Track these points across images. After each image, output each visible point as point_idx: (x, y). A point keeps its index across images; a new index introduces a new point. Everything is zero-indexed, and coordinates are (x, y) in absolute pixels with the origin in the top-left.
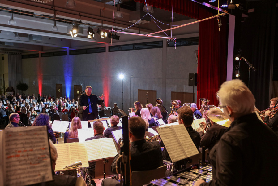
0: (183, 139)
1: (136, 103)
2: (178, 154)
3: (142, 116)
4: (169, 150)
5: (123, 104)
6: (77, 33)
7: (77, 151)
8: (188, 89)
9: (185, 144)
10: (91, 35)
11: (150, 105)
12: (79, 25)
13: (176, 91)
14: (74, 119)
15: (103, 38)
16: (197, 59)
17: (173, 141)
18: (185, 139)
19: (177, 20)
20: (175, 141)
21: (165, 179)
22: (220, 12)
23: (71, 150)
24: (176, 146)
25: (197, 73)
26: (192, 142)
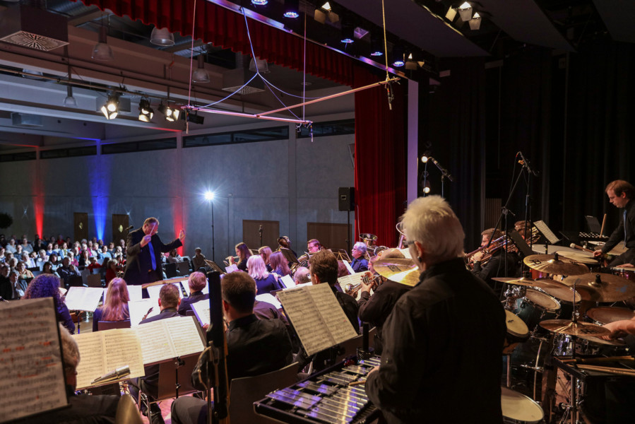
0: (327, 311)
1: (238, 247)
2: (318, 340)
3: (250, 271)
4: (302, 333)
5: (213, 248)
6: (116, 111)
7: (119, 346)
8: (338, 217)
9: (331, 320)
10: (146, 115)
11: (266, 249)
12: (121, 94)
13: (316, 221)
14: (112, 282)
15: (172, 120)
16: (353, 160)
17: (308, 316)
18: (330, 311)
19: (314, 88)
20: (313, 315)
21: (295, 388)
22: (391, 75)
23: (108, 344)
24: (315, 324)
25: (353, 186)
26: (345, 316)
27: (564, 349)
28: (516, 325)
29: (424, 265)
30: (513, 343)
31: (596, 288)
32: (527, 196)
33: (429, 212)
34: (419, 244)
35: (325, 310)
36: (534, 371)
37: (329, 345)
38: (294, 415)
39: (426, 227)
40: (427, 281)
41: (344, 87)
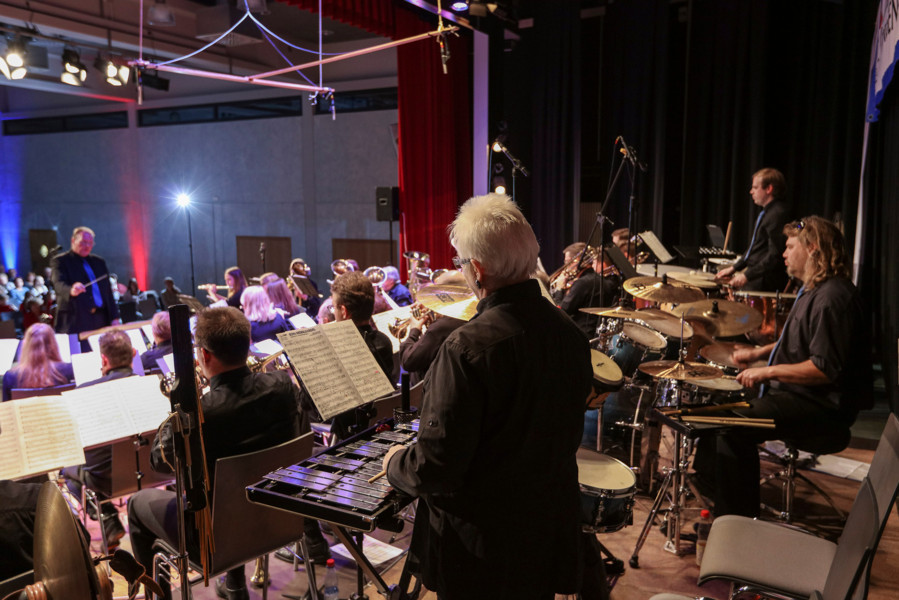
0: (351, 360)
2: (338, 398)
3: (247, 311)
4: (314, 390)
5: (193, 279)
6: (23, 67)
7: (43, 422)
8: (378, 230)
9: (356, 371)
10: (74, 74)
11: (270, 276)
12: (30, 39)
13: (344, 237)
14: (31, 329)
15: (119, 84)
16: (397, 148)
17: (324, 366)
18: (356, 358)
19: (335, 41)
20: (330, 364)
21: (305, 464)
22: (446, 22)
23: (24, 420)
24: (334, 377)
25: (397, 185)
26: (377, 365)
27: (669, 399)
28: (606, 368)
29: (484, 291)
30: (603, 392)
31: (713, 319)
32: (632, 198)
33: (490, 217)
34: (477, 263)
35: (348, 357)
36: (631, 429)
37: (354, 404)
38: (302, 500)
39: (487, 239)
40: (487, 312)
41: (383, 38)
